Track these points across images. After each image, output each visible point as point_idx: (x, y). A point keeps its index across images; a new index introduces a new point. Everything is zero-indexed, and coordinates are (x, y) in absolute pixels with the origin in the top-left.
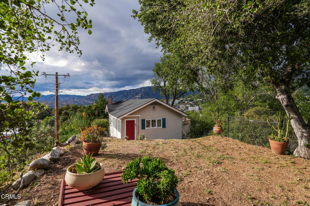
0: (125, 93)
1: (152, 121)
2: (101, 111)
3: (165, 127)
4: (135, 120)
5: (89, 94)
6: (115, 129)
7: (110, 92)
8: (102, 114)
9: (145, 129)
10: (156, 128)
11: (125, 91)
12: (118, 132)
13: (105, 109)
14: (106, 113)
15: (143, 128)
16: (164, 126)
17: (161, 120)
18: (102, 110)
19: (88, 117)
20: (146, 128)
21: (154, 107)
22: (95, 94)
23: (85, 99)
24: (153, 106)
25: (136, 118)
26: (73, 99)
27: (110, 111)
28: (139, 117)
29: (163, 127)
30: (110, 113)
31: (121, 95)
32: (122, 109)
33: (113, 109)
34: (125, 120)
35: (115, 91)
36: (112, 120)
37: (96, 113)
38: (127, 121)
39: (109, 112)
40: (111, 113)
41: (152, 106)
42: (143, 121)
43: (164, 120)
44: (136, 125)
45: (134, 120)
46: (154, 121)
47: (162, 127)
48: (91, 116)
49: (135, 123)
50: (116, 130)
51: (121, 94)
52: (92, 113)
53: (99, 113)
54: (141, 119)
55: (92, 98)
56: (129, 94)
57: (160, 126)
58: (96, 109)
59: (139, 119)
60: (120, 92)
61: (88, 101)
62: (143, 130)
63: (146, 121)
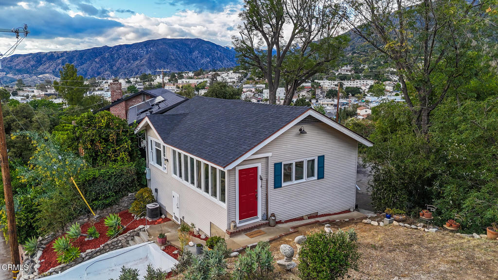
0: (107, 55)
1: (296, 164)
3: (323, 178)
4: (259, 165)
9: (280, 186)
10: (304, 180)
11: (107, 48)
15: (277, 185)
16: (321, 176)
17: (313, 161)
19: (90, 146)
20: (284, 184)
21: (301, 130)
25: (262, 160)
28: (268, 157)
29: (319, 178)
31: (97, 60)
34: (237, 168)
36: (169, 157)
38: (240, 171)
42: (277, 166)
43: (321, 159)
44: (261, 179)
45: (256, 168)
46: (299, 165)
47: (316, 178)
48: (98, 144)
49: (260, 173)
54: (273, 164)
55: (18, 64)
56: (116, 56)
57: (313, 175)
58: (111, 124)
59: (267, 163)
60: (91, 50)
61: (6, 75)
62: (278, 190)
63: (284, 165)
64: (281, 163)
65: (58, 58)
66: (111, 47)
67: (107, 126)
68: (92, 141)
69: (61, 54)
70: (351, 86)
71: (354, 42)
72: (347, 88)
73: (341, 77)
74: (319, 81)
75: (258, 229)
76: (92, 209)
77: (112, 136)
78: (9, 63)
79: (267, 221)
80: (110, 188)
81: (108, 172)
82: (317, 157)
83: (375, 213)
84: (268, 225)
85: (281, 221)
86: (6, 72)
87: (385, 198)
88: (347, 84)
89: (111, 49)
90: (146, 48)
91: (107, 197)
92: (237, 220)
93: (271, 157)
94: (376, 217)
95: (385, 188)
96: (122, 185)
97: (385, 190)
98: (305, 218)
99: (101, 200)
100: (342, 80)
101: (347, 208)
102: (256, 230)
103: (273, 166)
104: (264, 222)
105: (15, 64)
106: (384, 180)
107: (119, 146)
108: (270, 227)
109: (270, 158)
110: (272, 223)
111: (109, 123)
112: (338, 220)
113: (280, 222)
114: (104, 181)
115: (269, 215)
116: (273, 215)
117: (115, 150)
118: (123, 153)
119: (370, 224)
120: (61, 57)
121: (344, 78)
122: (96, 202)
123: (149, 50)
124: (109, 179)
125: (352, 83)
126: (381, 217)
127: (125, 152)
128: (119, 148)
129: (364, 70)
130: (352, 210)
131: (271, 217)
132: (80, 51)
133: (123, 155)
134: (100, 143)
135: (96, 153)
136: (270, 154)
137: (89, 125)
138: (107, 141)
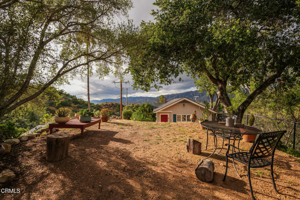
5: (159, 96)
7: (177, 94)
15: (175, 121)
20: (177, 122)
21: (184, 105)
25: (169, 113)
26: (146, 100)
28: (171, 112)
34: (160, 114)
35: (181, 93)
41: (182, 104)
42: (175, 116)
44: (169, 119)
45: (167, 115)
49: (168, 117)
51: (187, 95)
52: (145, 110)
54: (173, 114)
63: (177, 116)
64: (176, 115)
67: (147, 107)
68: (142, 111)
133: (150, 116)
134: (145, 112)
135: (144, 115)
136: (171, 111)
137: (143, 107)
138: (147, 112)
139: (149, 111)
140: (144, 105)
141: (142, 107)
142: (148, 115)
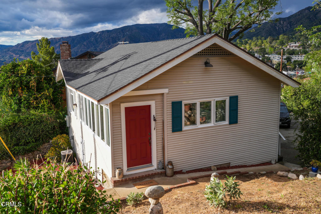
0: (93, 39)
1: (202, 104)
2: (43, 76)
3: (237, 123)
4: (152, 103)
6: (87, 130)
8: (49, 84)
9: (180, 130)
10: (211, 125)
11: (92, 33)
12: (98, 139)
13: (55, 70)
14: (59, 82)
15: (177, 127)
16: (234, 120)
17: (224, 101)
18: (47, 73)
19: (11, 93)
20: (185, 128)
21: (207, 64)
22: (33, 42)
23: (14, 51)
24: (203, 60)
25: (156, 98)
27: (71, 76)
28: (163, 94)
29: (231, 123)
30: (71, 83)
31: (85, 43)
32: (104, 69)
33: (77, 71)
34: (123, 106)
36: (77, 101)
37: (33, 84)
38: (126, 109)
39: (68, 80)
40: (73, 82)
42: (176, 106)
43: (234, 100)
44: (155, 120)
45: (149, 106)
46: (206, 107)
47: (227, 122)
48: (20, 91)
49: (153, 112)
50: (91, 131)
52: (21, 83)
53: (39, 82)
54: (171, 102)
55: (28, 49)
56: (99, 40)
57: (223, 119)
58: (32, 71)
59: (163, 101)
60: (81, 36)
61: (19, 56)
62: (177, 134)
63: (185, 105)
64: (181, 102)
65: (57, 43)
66: (96, 33)
67: (29, 73)
68: (13, 88)
69: (59, 40)
70: (299, 60)
71: (302, 22)
72: (295, 61)
73: (290, 52)
74: (270, 56)
75: (150, 178)
76: (14, 154)
77: (32, 83)
78: (22, 47)
79: (163, 170)
80: (29, 133)
81: (28, 119)
82: (228, 98)
83: (302, 167)
84: (164, 174)
85: (182, 170)
86: (19, 55)
87: (313, 149)
88: (295, 58)
89: (96, 34)
90: (123, 32)
91: (28, 143)
92: (125, 168)
93: (167, 94)
94: (301, 170)
95: (313, 137)
96: (43, 131)
97: (314, 139)
98: (213, 169)
99: (21, 145)
100: (290, 55)
101: (267, 160)
102: (148, 179)
103: (171, 105)
104: (160, 171)
105: (26, 48)
106: (312, 128)
107: (40, 94)
108: (166, 178)
109: (165, 96)
110: (169, 172)
111: (30, 71)
112: (252, 173)
113: (181, 172)
114: (24, 127)
115: (166, 163)
116: (170, 163)
117: (37, 97)
118: (44, 100)
119: (287, 177)
120: (59, 42)
121: (293, 53)
122: (17, 148)
123: (125, 34)
124: (29, 125)
125: (300, 57)
126: (307, 171)
127: (46, 99)
128: (40, 95)
129: (311, 45)
130: (273, 162)
131: (168, 165)
132: (72, 37)
133: (44, 102)
134: (22, 90)
135: (20, 100)
136: (165, 91)
137: (13, 72)
138: (29, 88)
139: (37, 86)
140: (15, 66)
141: (9, 74)
142: (36, 99)
